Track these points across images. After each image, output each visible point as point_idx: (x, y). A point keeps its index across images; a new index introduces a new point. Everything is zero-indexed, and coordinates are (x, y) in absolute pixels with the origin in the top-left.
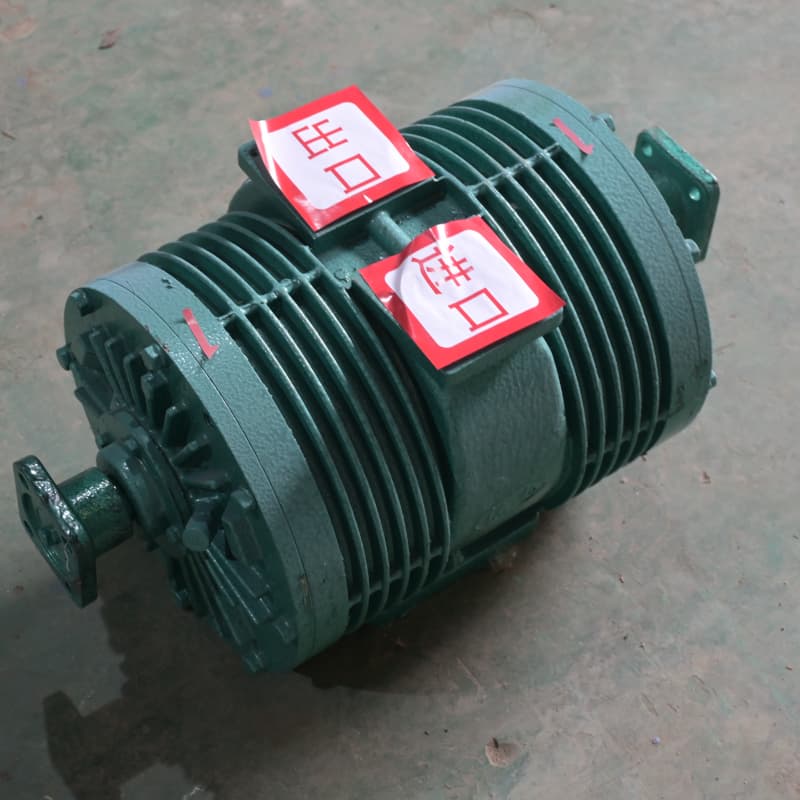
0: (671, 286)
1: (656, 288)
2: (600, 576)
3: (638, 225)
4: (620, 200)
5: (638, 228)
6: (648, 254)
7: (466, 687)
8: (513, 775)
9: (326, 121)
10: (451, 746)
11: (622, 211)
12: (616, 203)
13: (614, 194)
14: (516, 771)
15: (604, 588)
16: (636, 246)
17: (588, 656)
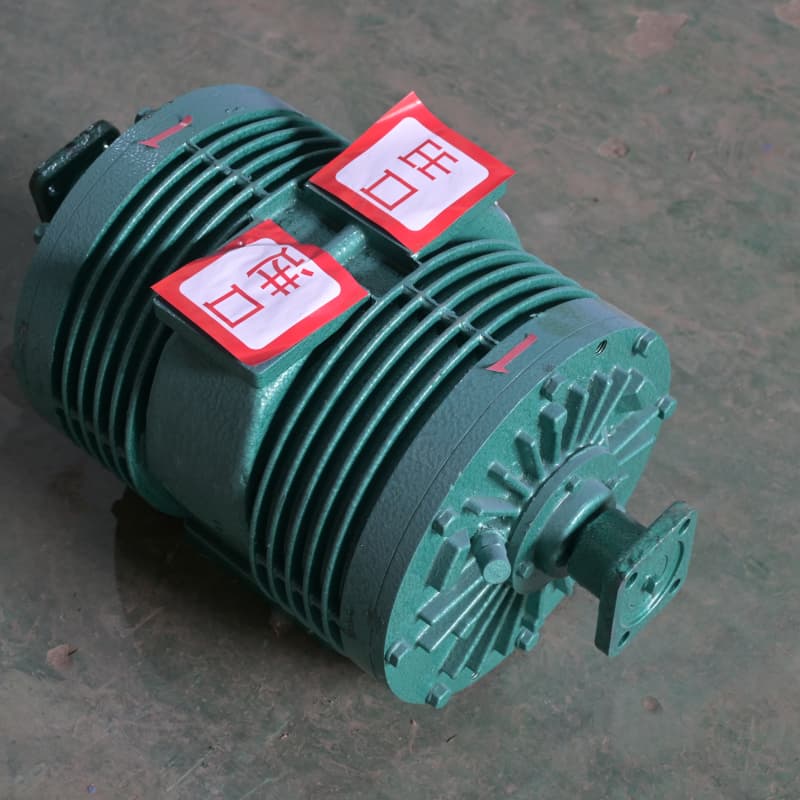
0: (394, 514)
1: (382, 499)
2: (283, 717)
3: (431, 444)
4: (448, 417)
5: (427, 447)
6: (407, 470)
7: (131, 619)
8: (39, 671)
9: (455, 160)
10: (64, 617)
11: (436, 422)
12: (443, 413)
13: (452, 408)
14: (43, 673)
15: (269, 723)
16: (407, 454)
17: (183, 717)
